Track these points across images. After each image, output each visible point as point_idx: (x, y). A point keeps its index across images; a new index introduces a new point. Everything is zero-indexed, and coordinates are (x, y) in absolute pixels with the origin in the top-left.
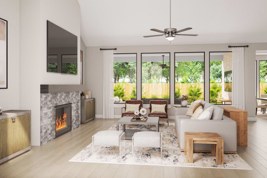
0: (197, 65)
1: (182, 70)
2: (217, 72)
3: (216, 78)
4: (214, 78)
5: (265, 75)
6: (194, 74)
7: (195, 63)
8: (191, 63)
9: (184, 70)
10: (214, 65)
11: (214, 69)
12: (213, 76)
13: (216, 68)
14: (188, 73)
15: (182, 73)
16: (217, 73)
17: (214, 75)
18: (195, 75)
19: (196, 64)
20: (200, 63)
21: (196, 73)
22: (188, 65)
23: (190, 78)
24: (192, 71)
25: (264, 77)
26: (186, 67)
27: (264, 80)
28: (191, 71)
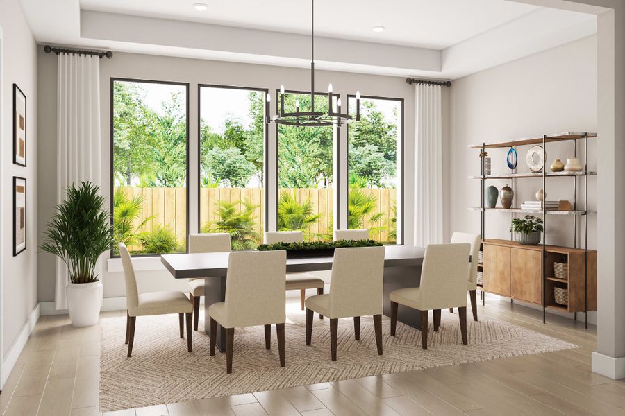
0: (177, 148)
1: (141, 159)
2: (223, 164)
3: (219, 179)
4: (216, 178)
5: (317, 175)
6: (169, 167)
7: (173, 141)
8: (162, 142)
9: (145, 158)
10: (216, 148)
11: (214, 158)
12: (213, 174)
13: (220, 155)
14: (156, 166)
15: (139, 165)
16: (221, 166)
17: (215, 172)
18: (171, 170)
19: (174, 144)
20: (183, 143)
21: (174, 166)
22: (155, 145)
23: (159, 178)
24: (166, 160)
25: (315, 178)
26: (151, 151)
27: (315, 183)
28: (162, 161)
